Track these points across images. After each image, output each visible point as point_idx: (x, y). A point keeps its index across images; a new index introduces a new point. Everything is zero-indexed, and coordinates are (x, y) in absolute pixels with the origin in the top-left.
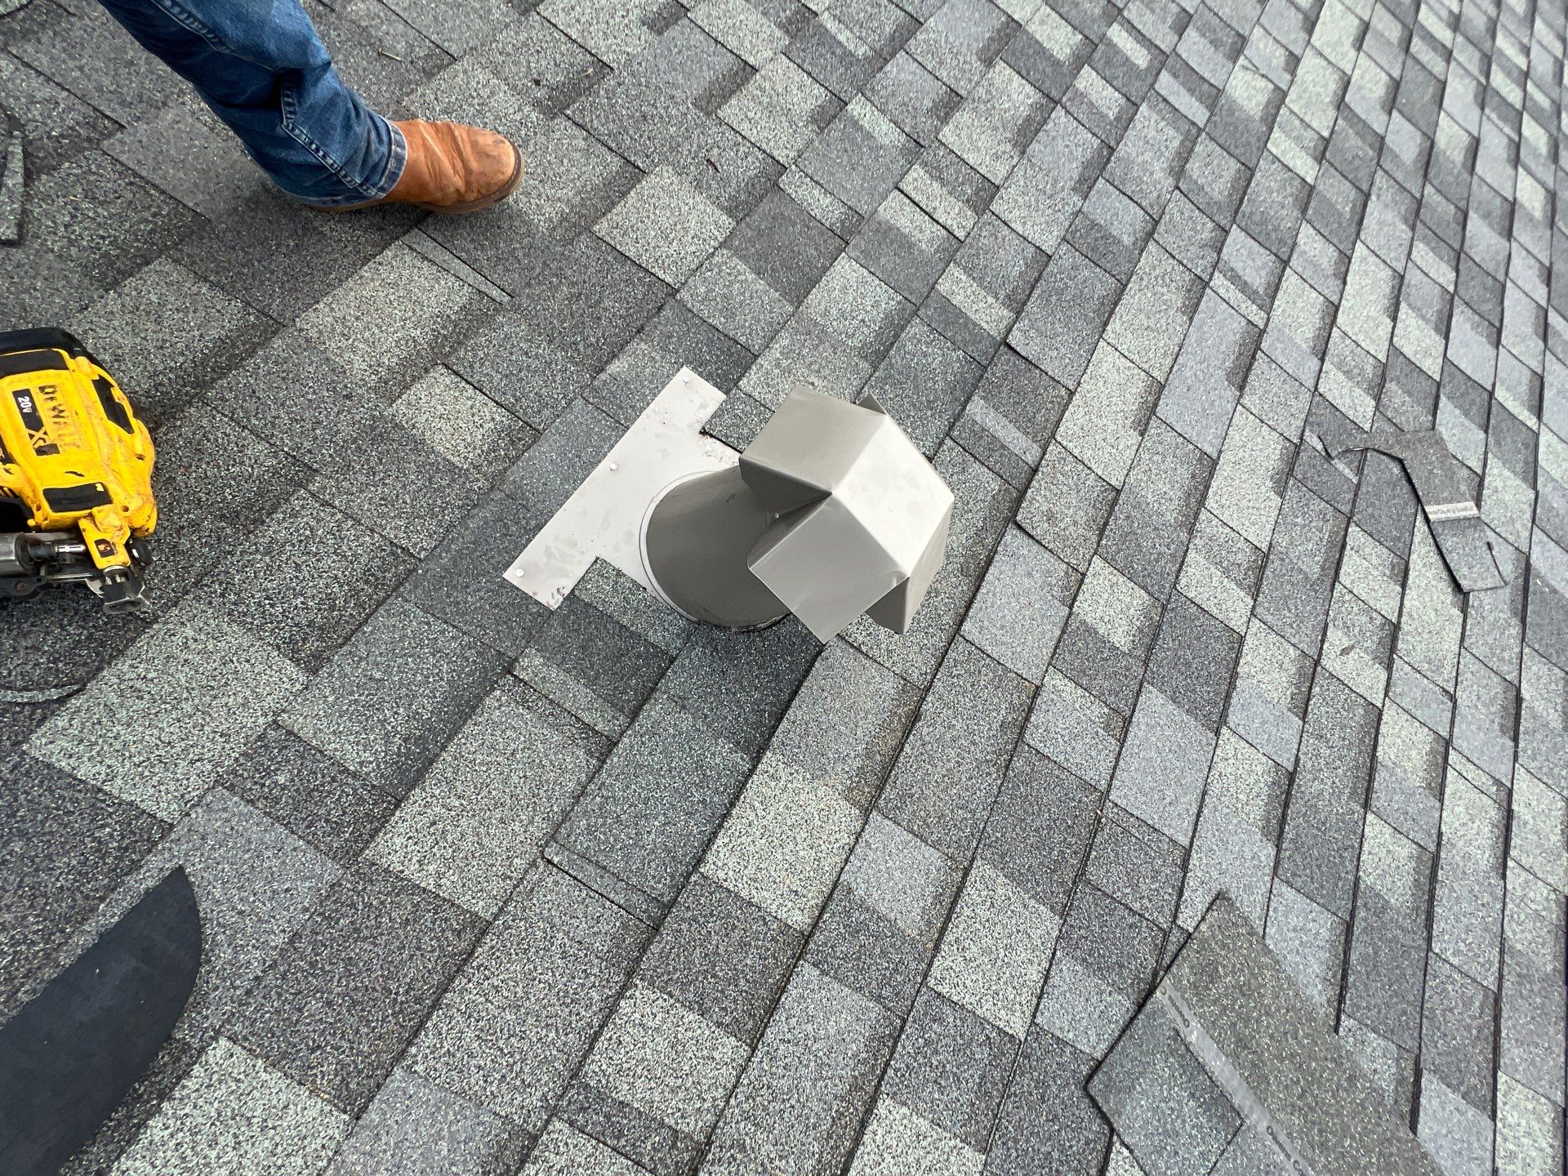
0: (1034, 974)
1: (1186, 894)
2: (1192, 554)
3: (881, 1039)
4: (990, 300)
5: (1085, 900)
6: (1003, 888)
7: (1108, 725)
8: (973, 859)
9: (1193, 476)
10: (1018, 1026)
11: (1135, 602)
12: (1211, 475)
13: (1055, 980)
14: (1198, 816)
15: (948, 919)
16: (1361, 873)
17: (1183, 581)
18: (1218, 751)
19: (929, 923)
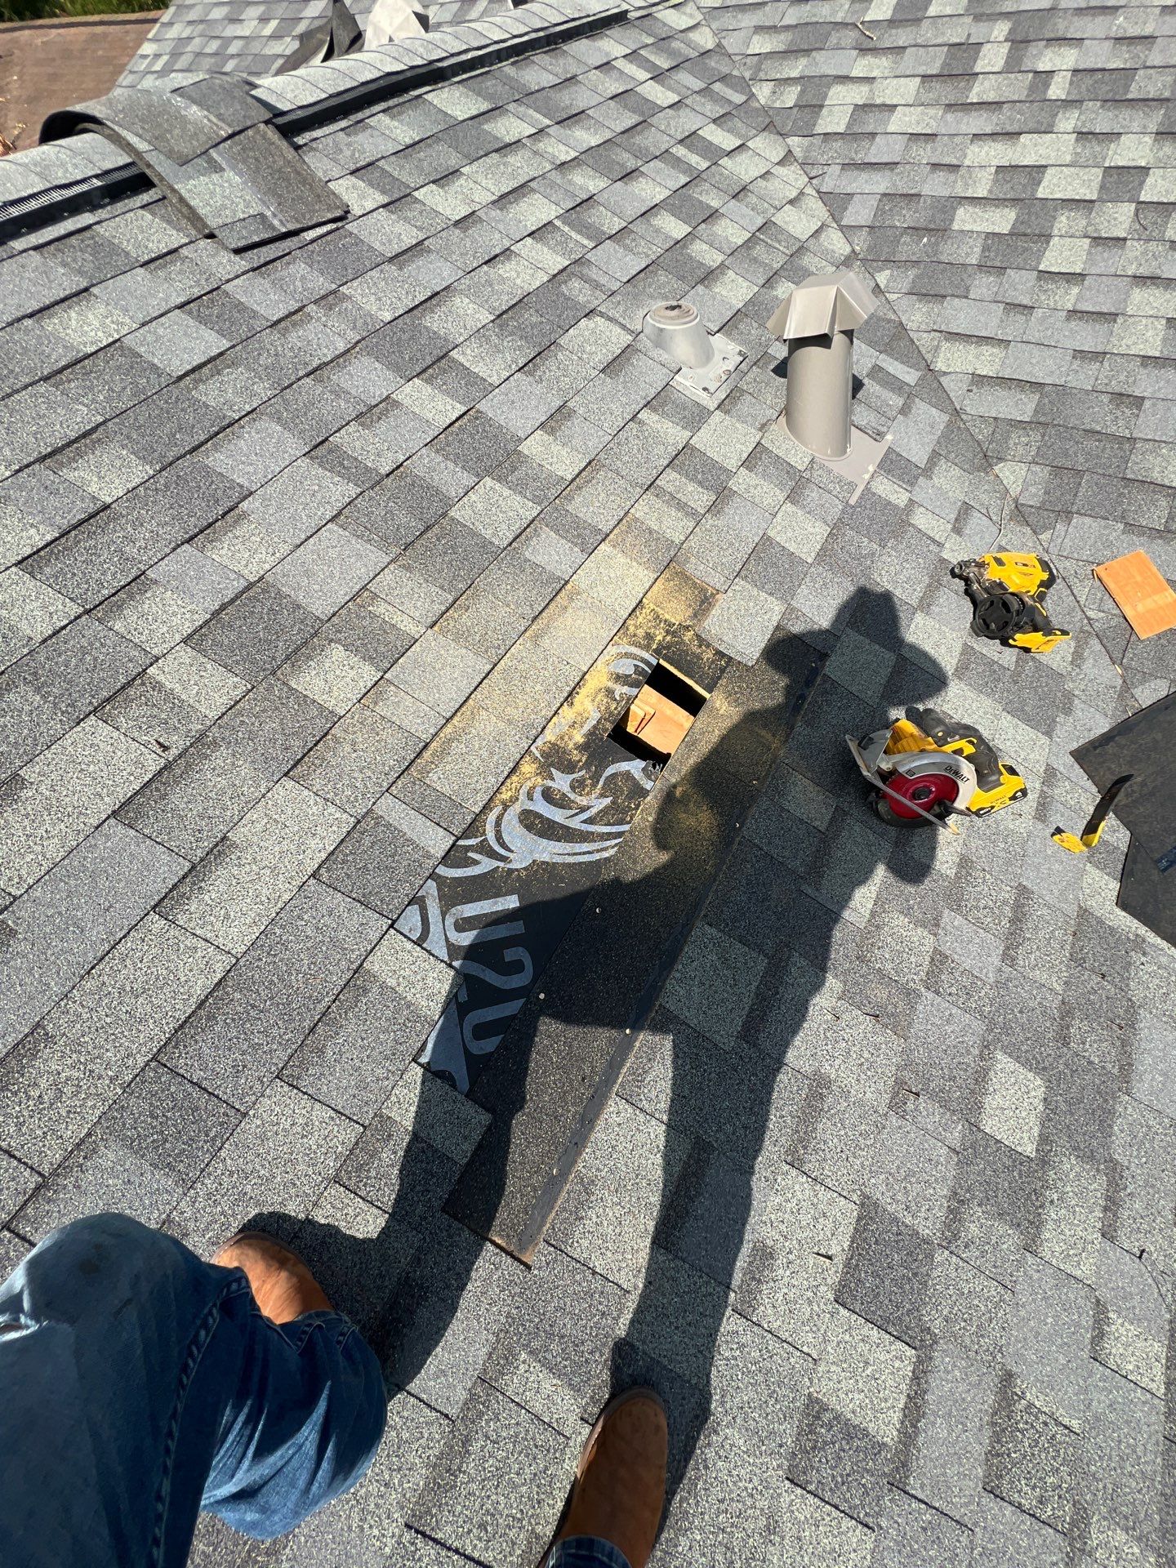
0: (472, 496)
1: (348, 500)
2: (213, 714)
3: (566, 498)
4: (392, 982)
5: (429, 516)
6: (488, 533)
7: (372, 599)
8: (505, 549)
9: (163, 797)
10: (488, 481)
11: (308, 679)
12: (130, 800)
13: (461, 492)
14: (311, 536)
15: (525, 529)
16: (151, 472)
17: (238, 693)
18: (267, 567)
19: (535, 530)
